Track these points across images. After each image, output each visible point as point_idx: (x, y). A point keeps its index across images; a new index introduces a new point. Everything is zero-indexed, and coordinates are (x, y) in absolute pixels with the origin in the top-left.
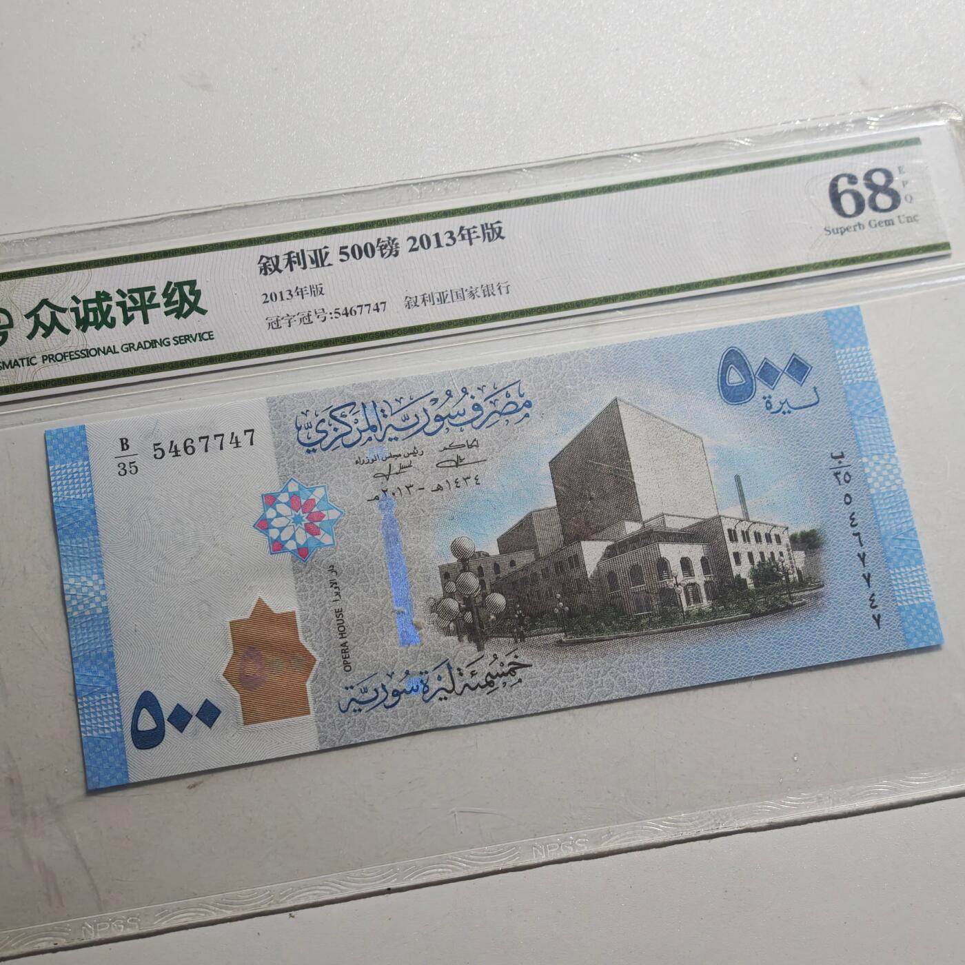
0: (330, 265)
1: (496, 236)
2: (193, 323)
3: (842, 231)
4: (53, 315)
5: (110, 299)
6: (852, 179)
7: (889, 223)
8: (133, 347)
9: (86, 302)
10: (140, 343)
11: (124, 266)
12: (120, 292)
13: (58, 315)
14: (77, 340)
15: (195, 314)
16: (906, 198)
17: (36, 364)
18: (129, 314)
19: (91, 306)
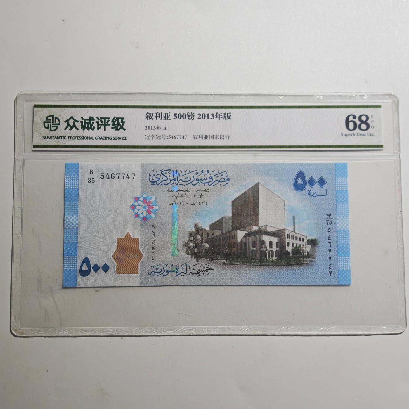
0: (170, 119)
1: (228, 118)
2: (120, 133)
3: (347, 135)
4: (74, 122)
5: (94, 120)
6: (355, 117)
7: (364, 135)
8: (99, 138)
9: (86, 120)
10: (102, 137)
11: (100, 109)
12: (97, 118)
13: (76, 123)
14: (81, 133)
15: (122, 130)
16: (371, 127)
17: (66, 139)
18: (100, 126)
19: (87, 121)
